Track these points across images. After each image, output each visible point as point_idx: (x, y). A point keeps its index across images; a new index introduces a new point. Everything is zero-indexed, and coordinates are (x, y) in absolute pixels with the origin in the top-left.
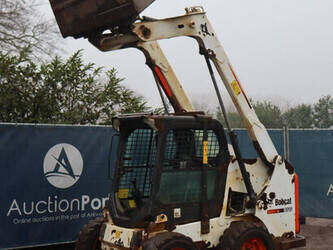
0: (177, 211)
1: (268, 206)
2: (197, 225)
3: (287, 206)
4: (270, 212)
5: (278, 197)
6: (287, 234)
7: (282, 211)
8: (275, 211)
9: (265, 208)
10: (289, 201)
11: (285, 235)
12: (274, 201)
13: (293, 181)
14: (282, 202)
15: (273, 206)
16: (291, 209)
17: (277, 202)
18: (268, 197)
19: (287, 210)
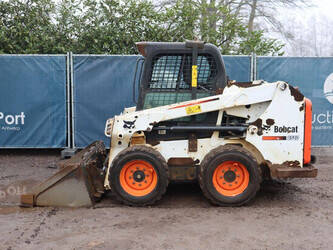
1: (264, 132)
2: (185, 143)
3: (291, 134)
4: (265, 138)
5: (279, 123)
7: (284, 138)
8: (275, 138)
9: (260, 134)
10: (295, 129)
11: (287, 164)
12: (272, 127)
13: (301, 109)
14: (284, 129)
15: (271, 132)
16: (297, 138)
17: (277, 130)
18: (264, 123)
19: (291, 138)
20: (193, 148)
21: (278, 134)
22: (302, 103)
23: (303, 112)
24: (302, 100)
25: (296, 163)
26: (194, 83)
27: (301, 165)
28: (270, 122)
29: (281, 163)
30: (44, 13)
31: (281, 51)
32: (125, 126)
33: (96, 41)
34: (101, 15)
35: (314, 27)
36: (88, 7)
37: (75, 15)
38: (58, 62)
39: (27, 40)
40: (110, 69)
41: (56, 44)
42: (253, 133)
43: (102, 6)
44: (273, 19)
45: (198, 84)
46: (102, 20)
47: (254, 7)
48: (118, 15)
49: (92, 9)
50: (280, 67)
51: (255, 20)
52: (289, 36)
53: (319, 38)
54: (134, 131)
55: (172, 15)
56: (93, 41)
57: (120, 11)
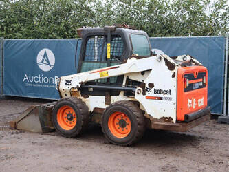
1: (147, 93)
3: (166, 96)
4: (148, 98)
5: (157, 87)
6: (166, 118)
7: (161, 99)
9: (144, 94)
10: (169, 92)
11: (164, 119)
12: (153, 90)
13: (173, 76)
14: (160, 92)
15: (152, 94)
16: (170, 99)
17: (155, 92)
18: (147, 86)
19: (166, 99)
20: (107, 101)
21: (157, 95)
22: (173, 71)
23: (175, 78)
24: (174, 69)
25: (170, 119)
26: (109, 57)
27: (174, 121)
28: (151, 85)
29: (159, 118)
32: (66, 84)
42: (138, 93)
54: (71, 87)
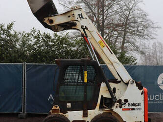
0: (69, 105)
1: (123, 106)
2: (81, 112)
3: (137, 107)
4: (123, 110)
5: (130, 102)
7: (134, 109)
9: (121, 107)
10: (139, 105)
12: (127, 104)
13: (142, 94)
14: (133, 105)
16: (140, 109)
17: (129, 105)
18: (123, 101)
19: (137, 109)
20: (85, 115)
21: (131, 107)
22: (142, 90)
23: (143, 95)
24: (142, 89)
26: (86, 80)
28: (126, 101)
30: (13, 42)
31: (135, 62)
32: (79, 15)
33: (39, 57)
34: (42, 43)
35: (155, 48)
36: (35, 39)
37: (29, 43)
38: (19, 67)
39: (4, 56)
40: (45, 71)
41: (18, 59)
42: (117, 107)
43: (43, 39)
44: (134, 44)
45: (88, 81)
46: (43, 46)
47: (124, 38)
48: (51, 43)
49: (38, 40)
50: (135, 70)
51: (125, 45)
52: (142, 53)
53: (158, 54)
55: (78, 44)
56: (37, 57)
57: (52, 41)
